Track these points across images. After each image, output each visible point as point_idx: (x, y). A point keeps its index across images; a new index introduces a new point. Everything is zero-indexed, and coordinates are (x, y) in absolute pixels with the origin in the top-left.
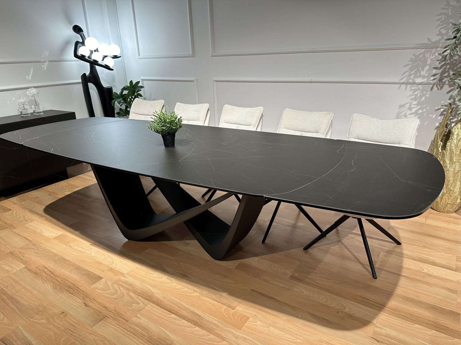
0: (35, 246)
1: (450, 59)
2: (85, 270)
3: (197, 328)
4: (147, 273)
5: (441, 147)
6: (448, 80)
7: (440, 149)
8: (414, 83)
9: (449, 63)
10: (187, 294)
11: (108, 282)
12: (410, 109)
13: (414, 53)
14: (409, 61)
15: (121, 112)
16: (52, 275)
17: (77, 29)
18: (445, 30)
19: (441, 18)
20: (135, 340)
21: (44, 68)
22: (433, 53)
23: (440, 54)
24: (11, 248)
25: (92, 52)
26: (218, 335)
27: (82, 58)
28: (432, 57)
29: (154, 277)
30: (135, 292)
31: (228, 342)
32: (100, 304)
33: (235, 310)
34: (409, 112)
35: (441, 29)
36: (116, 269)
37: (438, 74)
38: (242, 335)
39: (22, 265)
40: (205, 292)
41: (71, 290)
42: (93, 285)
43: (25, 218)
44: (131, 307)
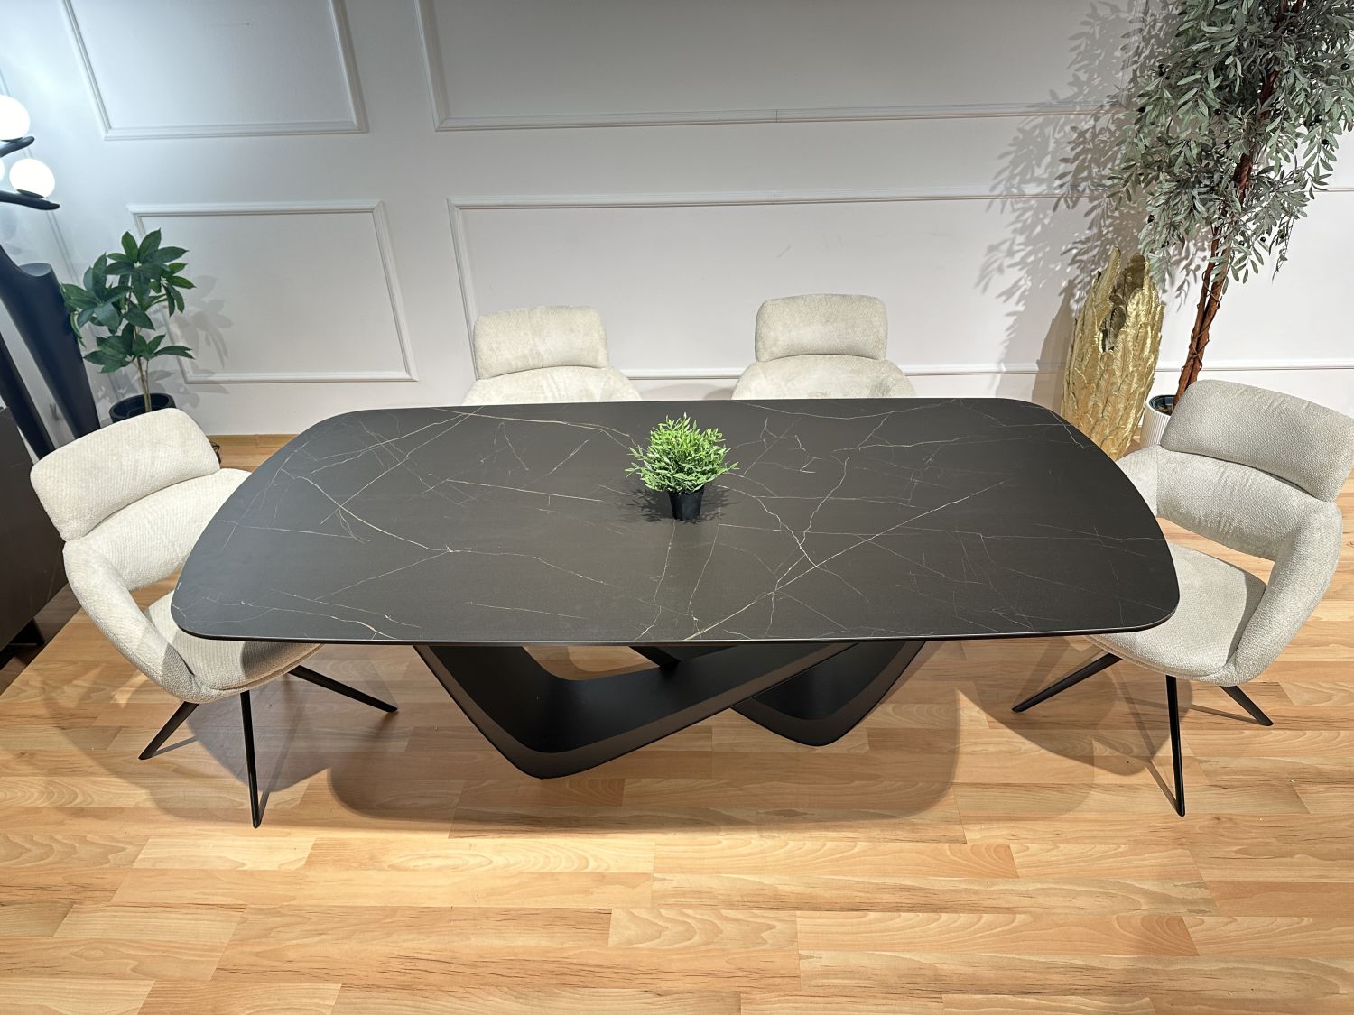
1: (1093, 140)
2: (535, 912)
4: (702, 846)
5: (1101, 342)
6: (1089, 187)
7: (1100, 347)
8: (1021, 196)
9: (1090, 149)
10: (843, 855)
11: (635, 912)
12: (1011, 253)
13: (1021, 126)
14: (1011, 145)
16: (463, 969)
18: (1085, 72)
19: (1080, 45)
20: (860, 1007)
22: (1061, 125)
23: (1074, 128)
26: (995, 910)
28: (1057, 136)
29: (729, 847)
30: (731, 905)
31: (1025, 913)
32: (686, 973)
33: (969, 844)
34: (1008, 261)
35: (1077, 70)
36: (614, 870)
37: (1070, 173)
38: (1031, 887)
39: (321, 986)
40: (875, 833)
41: (568, 977)
42: (610, 940)
43: (93, 843)
44: (766, 942)
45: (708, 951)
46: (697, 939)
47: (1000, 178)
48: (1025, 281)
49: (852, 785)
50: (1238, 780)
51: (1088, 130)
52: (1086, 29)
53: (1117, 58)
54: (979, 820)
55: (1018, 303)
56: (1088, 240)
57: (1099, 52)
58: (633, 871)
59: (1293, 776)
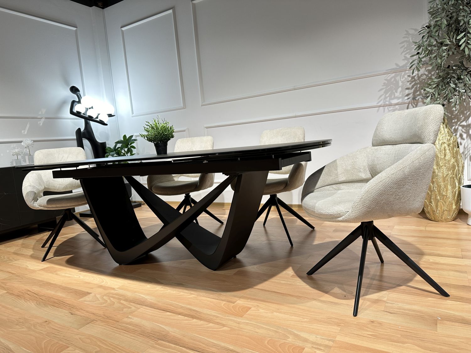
0: (19, 277)
1: (419, 79)
2: (72, 289)
3: (195, 320)
4: (140, 286)
6: (421, 98)
8: (390, 105)
9: (418, 83)
10: (182, 297)
11: (97, 295)
13: (385, 78)
14: (383, 86)
16: (36, 296)
17: (74, 90)
18: (409, 55)
19: (404, 46)
20: (125, 335)
21: (40, 124)
22: (403, 76)
23: (409, 76)
25: (87, 109)
26: (218, 323)
27: (78, 114)
28: (402, 80)
29: (147, 288)
30: (126, 300)
31: (229, 327)
32: (87, 312)
33: (235, 304)
35: (405, 54)
36: (106, 286)
37: (411, 93)
38: (243, 321)
39: (3, 291)
40: (202, 294)
41: (56, 304)
42: (80, 299)
43: (9, 259)
44: (122, 311)
45: (102, 308)
46: (104, 305)
47: (380, 99)
49: (213, 281)
50: (403, 312)
51: (415, 76)
52: (406, 39)
54: (249, 299)
58: (112, 287)
59: (442, 317)
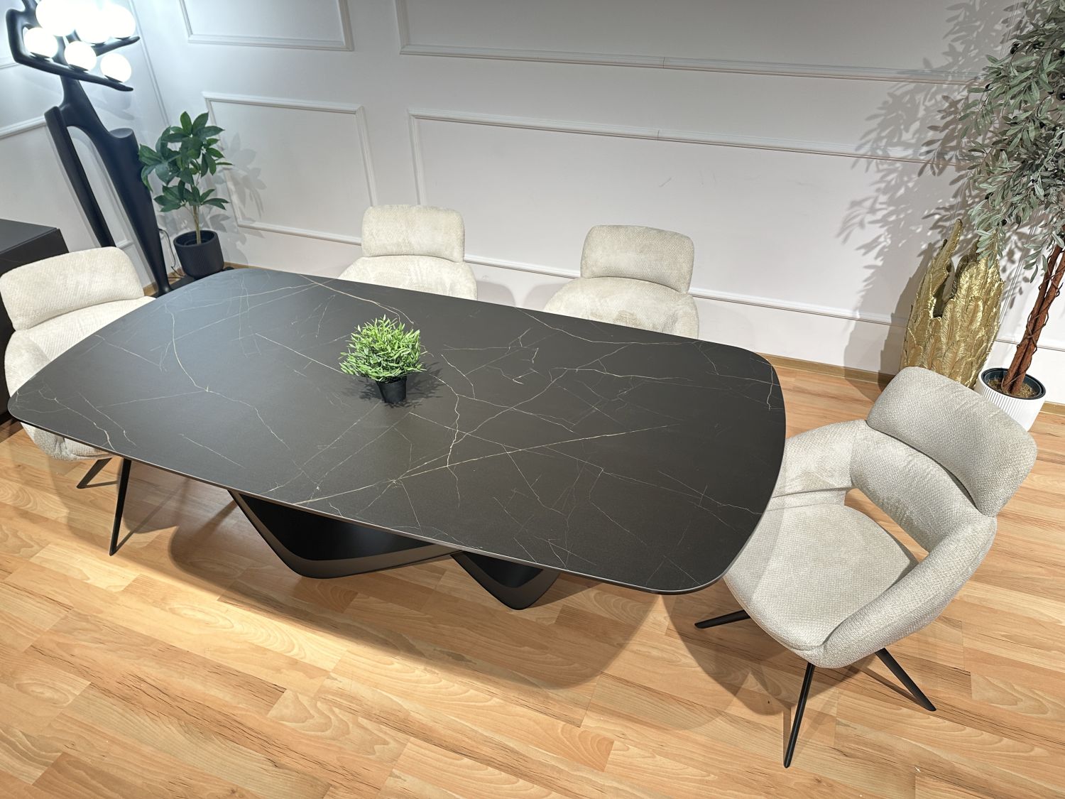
0: (87, 621)
2: (236, 674)
3: (521, 782)
4: (378, 662)
5: (933, 308)
6: (956, 156)
7: (931, 312)
8: (886, 158)
9: (961, 119)
10: (477, 704)
11: (301, 698)
12: (873, 211)
13: (891, 91)
14: (880, 108)
15: (170, 197)
16: (166, 698)
18: (962, 43)
19: (957, 17)
22: (933, 93)
23: (945, 98)
24: (28, 633)
25: (61, 44)
26: (565, 791)
28: (928, 104)
29: (397, 671)
30: (368, 716)
32: (304, 756)
33: (582, 729)
34: (869, 218)
35: (953, 41)
36: (306, 661)
37: (939, 140)
38: (609, 783)
39: (79, 679)
40: (513, 695)
41: (226, 729)
42: (271, 712)
43: (19, 538)
44: (374, 752)
45: (329, 745)
46: (328, 733)
47: (863, 141)
48: (885, 238)
49: (522, 649)
50: (864, 752)
51: (961, 100)
53: (996, 31)
54: (603, 711)
55: (876, 258)
56: (952, 207)
57: (978, 23)
58: (319, 665)
59: (924, 766)
